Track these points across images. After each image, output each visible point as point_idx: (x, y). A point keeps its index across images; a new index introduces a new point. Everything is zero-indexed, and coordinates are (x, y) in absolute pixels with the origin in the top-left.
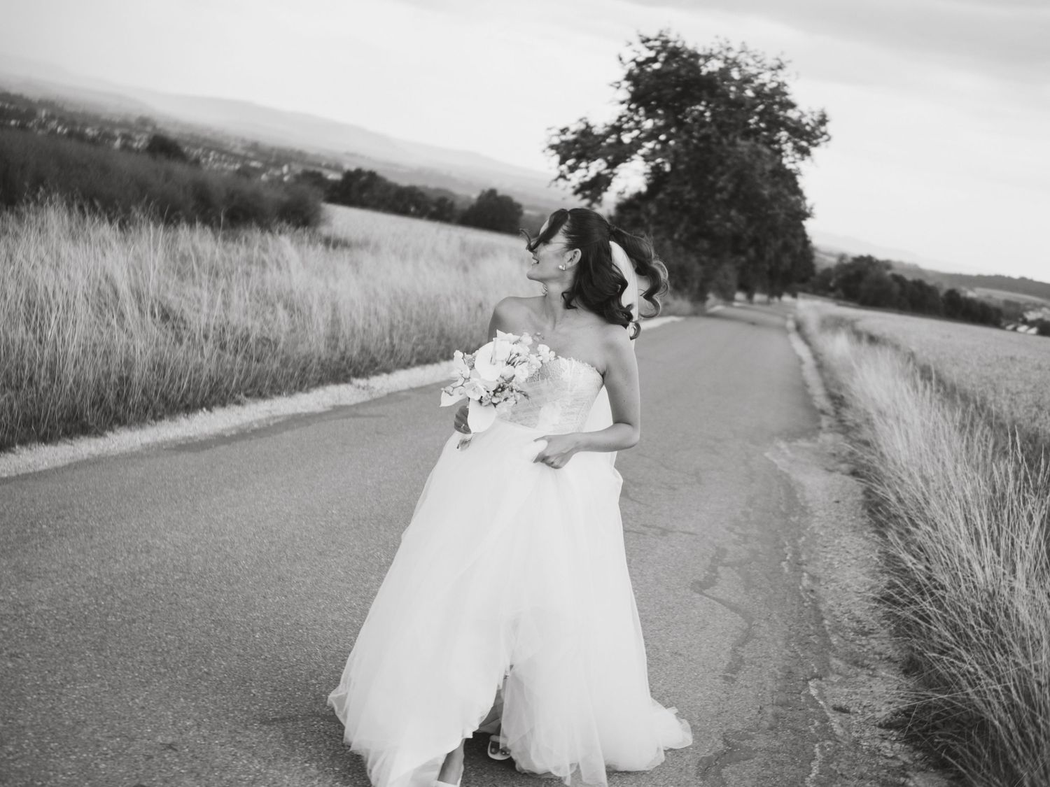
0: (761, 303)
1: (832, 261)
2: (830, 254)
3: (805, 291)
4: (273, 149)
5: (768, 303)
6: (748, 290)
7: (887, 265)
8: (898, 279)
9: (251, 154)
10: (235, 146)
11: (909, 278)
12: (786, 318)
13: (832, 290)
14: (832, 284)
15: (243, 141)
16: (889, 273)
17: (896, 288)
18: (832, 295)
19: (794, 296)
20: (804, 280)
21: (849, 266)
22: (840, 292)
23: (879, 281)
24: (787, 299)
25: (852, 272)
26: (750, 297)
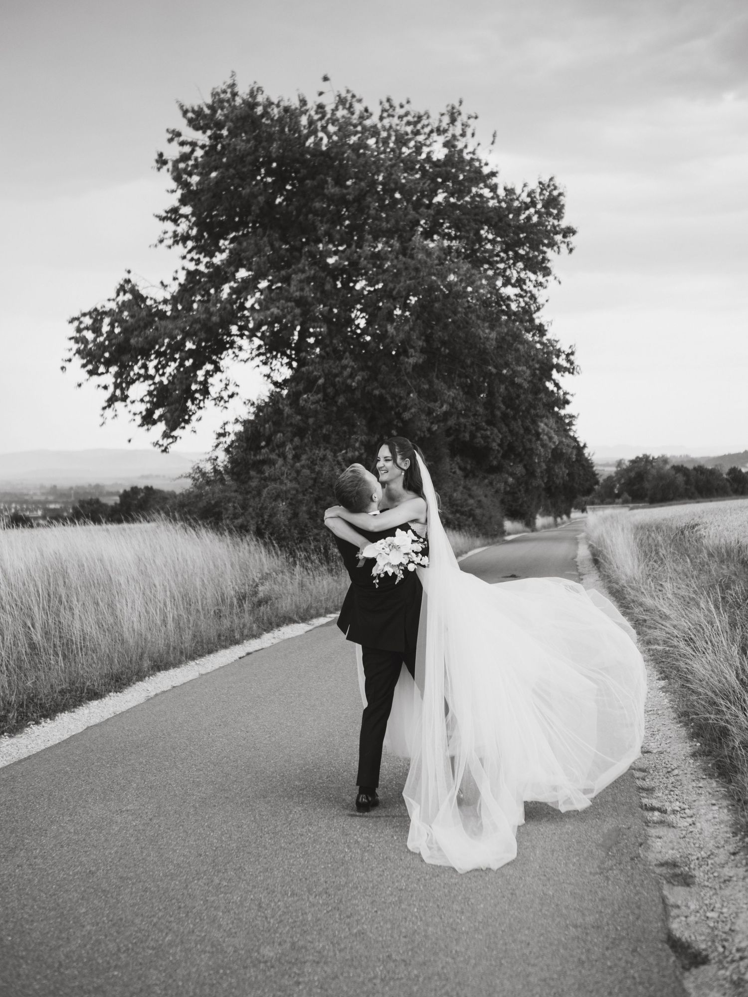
0: (544, 527)
1: (612, 470)
2: (607, 465)
3: (593, 503)
4: (71, 488)
5: (556, 525)
6: (524, 516)
7: (665, 461)
8: (679, 469)
9: (51, 498)
10: (35, 494)
11: (690, 466)
12: (576, 541)
13: (618, 496)
14: (616, 491)
15: (42, 487)
16: (668, 467)
17: (680, 479)
18: (620, 500)
19: (583, 510)
20: (589, 491)
21: (628, 470)
22: (626, 495)
23: (661, 477)
24: (575, 515)
25: (633, 474)
26: (530, 524)
